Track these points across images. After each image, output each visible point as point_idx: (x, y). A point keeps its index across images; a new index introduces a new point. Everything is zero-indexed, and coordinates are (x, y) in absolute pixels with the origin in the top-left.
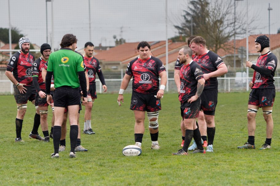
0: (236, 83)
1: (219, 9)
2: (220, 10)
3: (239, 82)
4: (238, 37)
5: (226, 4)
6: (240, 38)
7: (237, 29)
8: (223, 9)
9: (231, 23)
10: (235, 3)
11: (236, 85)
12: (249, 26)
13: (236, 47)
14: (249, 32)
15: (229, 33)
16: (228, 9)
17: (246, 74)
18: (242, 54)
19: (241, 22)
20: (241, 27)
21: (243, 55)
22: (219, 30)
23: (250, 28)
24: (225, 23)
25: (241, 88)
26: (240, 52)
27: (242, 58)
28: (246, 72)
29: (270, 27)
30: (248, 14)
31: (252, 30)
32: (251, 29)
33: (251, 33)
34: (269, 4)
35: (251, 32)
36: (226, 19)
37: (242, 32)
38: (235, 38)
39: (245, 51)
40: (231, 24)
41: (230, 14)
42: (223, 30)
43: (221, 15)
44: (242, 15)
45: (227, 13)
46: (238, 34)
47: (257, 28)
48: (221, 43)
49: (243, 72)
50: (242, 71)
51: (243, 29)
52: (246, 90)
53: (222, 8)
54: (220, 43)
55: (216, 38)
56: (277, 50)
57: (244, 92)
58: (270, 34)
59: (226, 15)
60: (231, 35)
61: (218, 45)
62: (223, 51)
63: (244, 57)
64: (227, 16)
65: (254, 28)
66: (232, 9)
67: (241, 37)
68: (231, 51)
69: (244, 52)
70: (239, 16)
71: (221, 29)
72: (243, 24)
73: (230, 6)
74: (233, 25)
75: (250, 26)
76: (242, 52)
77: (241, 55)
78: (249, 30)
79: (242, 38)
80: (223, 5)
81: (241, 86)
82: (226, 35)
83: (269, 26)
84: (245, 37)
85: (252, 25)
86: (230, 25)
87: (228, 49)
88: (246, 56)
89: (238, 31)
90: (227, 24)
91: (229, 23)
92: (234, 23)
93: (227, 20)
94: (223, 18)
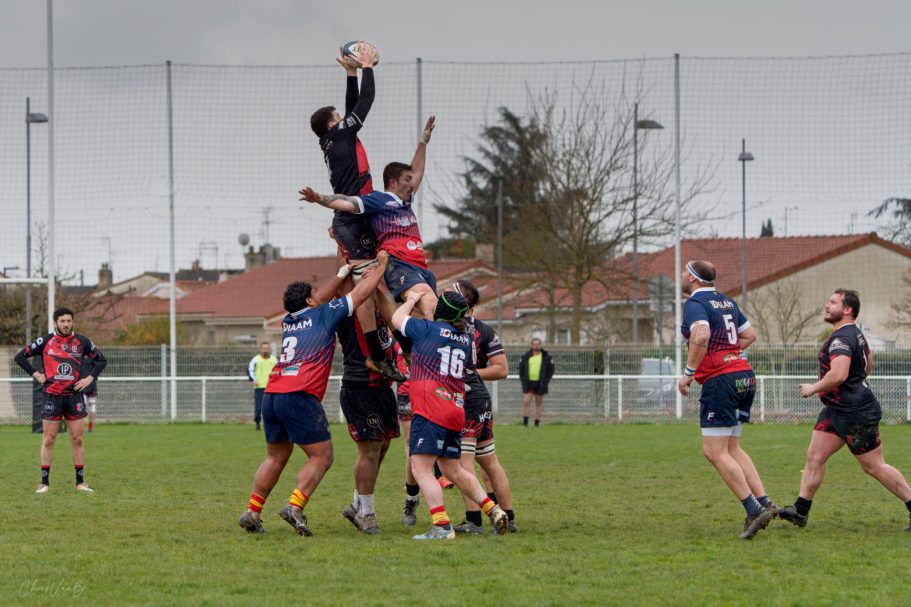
0: (642, 394)
1: (587, 154)
2: (590, 158)
3: (651, 390)
4: (647, 243)
5: (608, 138)
6: (652, 249)
7: (643, 218)
8: (601, 154)
9: (625, 198)
10: (635, 135)
11: (641, 400)
12: (683, 209)
13: (642, 278)
14: (683, 227)
15: (619, 231)
16: (615, 154)
17: (675, 365)
18: (661, 299)
19: (656, 196)
20: (658, 212)
21: (665, 302)
22: (586, 220)
23: (684, 215)
24: (607, 198)
25: (659, 410)
26: (654, 293)
27: (661, 313)
28: (673, 357)
29: (746, 213)
30: (679, 172)
31: (693, 223)
32: (689, 220)
33: (690, 232)
34: (744, 141)
35: (689, 228)
36: (610, 185)
37: (662, 227)
38: (635, 246)
39: (672, 291)
40: (625, 201)
41: (622, 171)
42: (599, 221)
43: (594, 172)
44: (658, 174)
45: (612, 167)
46: (648, 234)
47: (709, 216)
48: (594, 264)
49: (664, 356)
50: (661, 353)
51: (663, 220)
52: (673, 414)
53: (598, 150)
54: (591, 262)
55: (580, 245)
56: (769, 289)
57: (668, 423)
58: (744, 239)
59: (608, 173)
60: (624, 236)
61: (586, 269)
62: (600, 287)
63: (669, 308)
64: (613, 176)
65: (698, 215)
66: (628, 154)
67: (658, 245)
68: (624, 290)
69: (667, 294)
70: (649, 177)
71: (593, 217)
72: (663, 204)
73: (620, 145)
74: (630, 205)
75: (684, 211)
76: (661, 293)
77: (657, 301)
78: (683, 222)
79: (662, 249)
80: (599, 140)
81: (658, 403)
82: (610, 238)
83: (744, 211)
84: (670, 246)
85: (692, 208)
86: (622, 206)
87: (615, 281)
88: (674, 305)
89: (647, 224)
90: (611, 201)
91: (620, 199)
92: (636, 197)
93: (613, 190)
94: (599, 182)
